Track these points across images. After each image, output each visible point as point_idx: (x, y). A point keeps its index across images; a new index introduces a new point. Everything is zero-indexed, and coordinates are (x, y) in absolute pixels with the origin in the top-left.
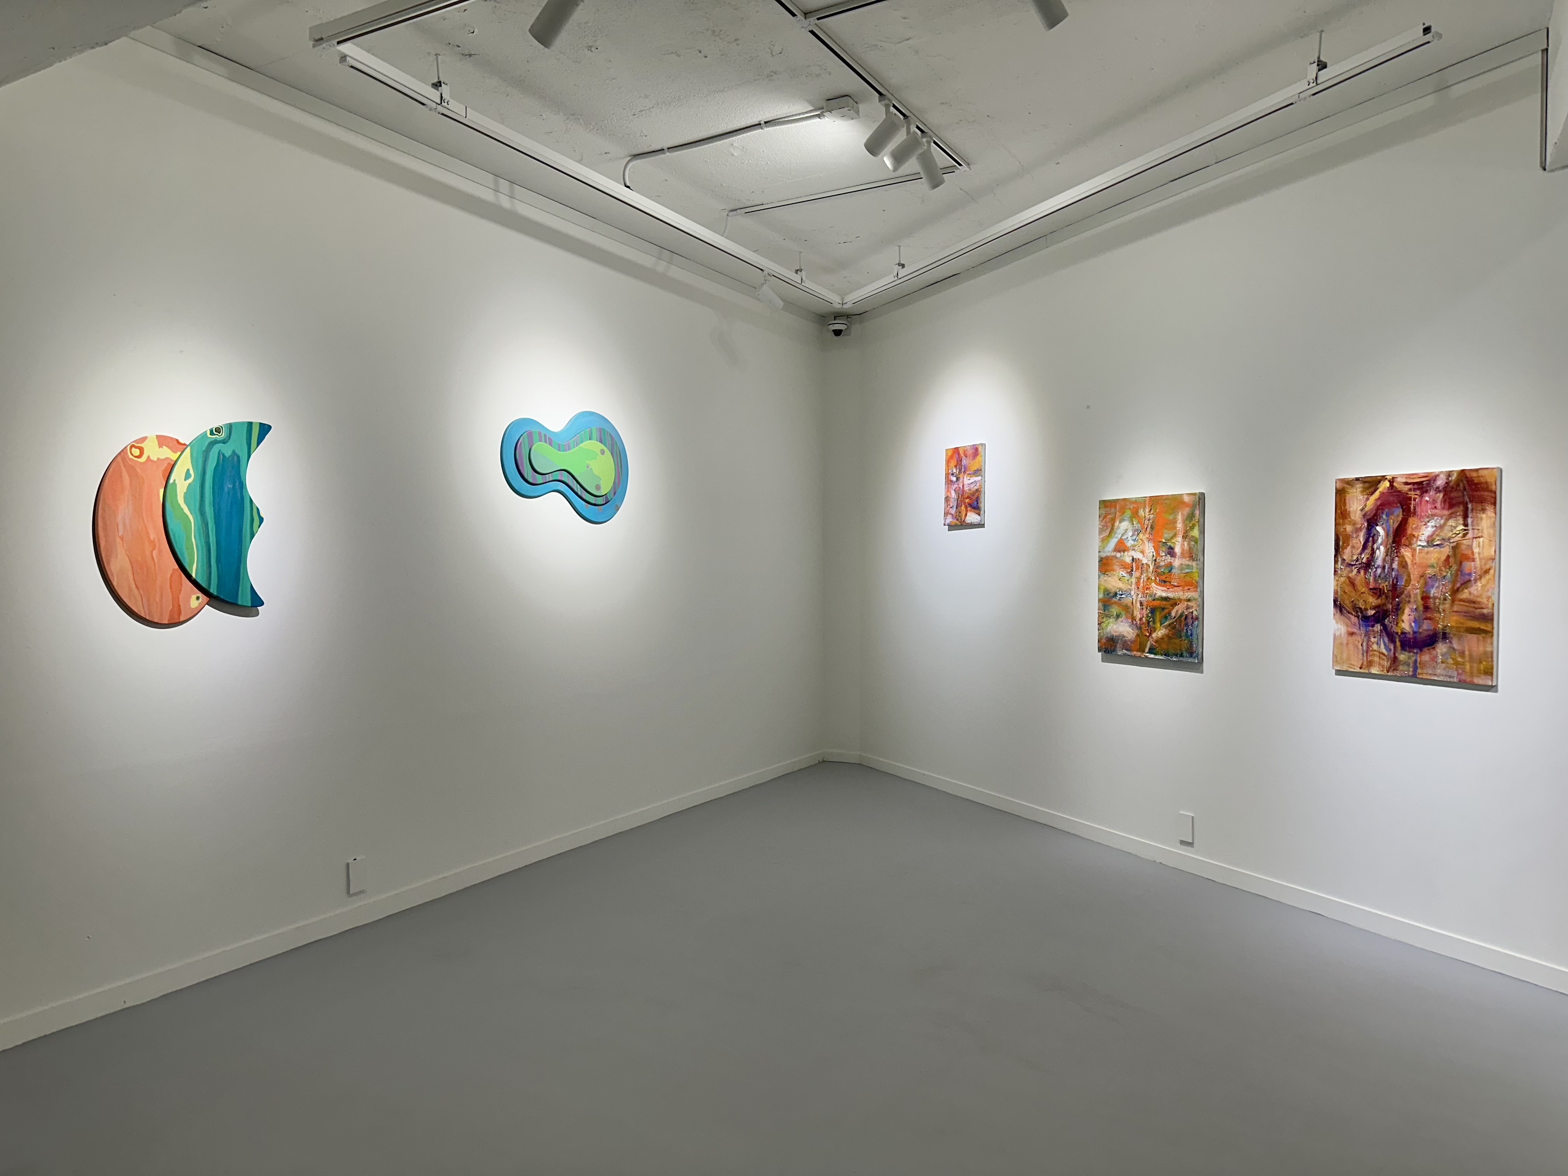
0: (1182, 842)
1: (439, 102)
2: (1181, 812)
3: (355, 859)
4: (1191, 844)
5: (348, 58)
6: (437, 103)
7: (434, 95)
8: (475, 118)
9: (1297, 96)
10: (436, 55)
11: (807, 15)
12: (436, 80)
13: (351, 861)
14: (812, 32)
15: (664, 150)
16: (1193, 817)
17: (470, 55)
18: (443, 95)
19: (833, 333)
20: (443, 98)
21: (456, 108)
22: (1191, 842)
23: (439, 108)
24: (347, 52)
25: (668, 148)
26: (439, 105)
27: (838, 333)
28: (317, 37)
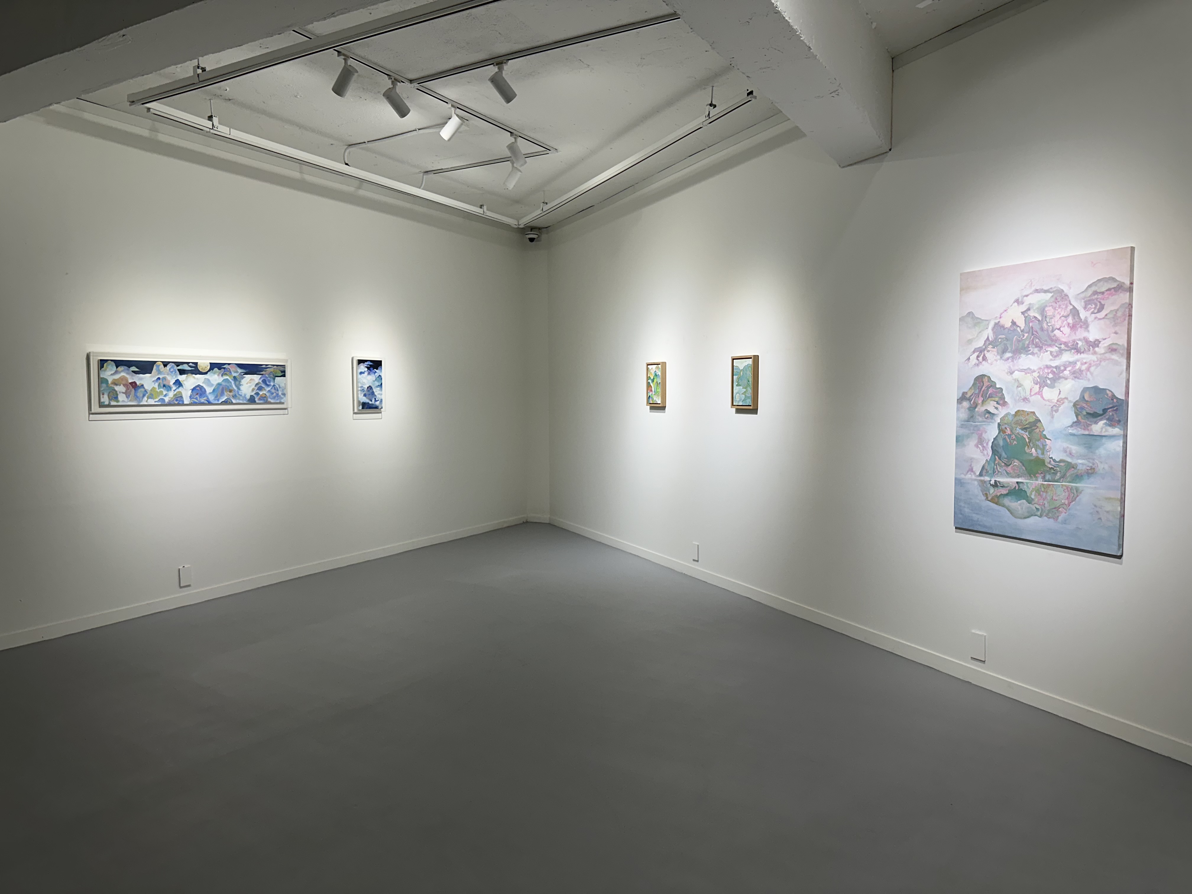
0: (694, 560)
1: (211, 128)
2: (694, 543)
3: (184, 567)
4: (698, 561)
5: (151, 110)
6: (210, 129)
7: (209, 124)
8: (236, 134)
9: (702, 124)
10: (210, 100)
11: (412, 82)
12: (210, 115)
13: (181, 567)
14: (418, 89)
15: (365, 142)
16: (698, 545)
17: (230, 100)
18: (214, 124)
19: (528, 240)
20: (214, 126)
21: (224, 130)
22: (697, 560)
23: (212, 131)
24: (150, 107)
25: (368, 142)
26: (211, 129)
27: (532, 240)
28: (131, 100)
